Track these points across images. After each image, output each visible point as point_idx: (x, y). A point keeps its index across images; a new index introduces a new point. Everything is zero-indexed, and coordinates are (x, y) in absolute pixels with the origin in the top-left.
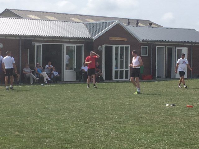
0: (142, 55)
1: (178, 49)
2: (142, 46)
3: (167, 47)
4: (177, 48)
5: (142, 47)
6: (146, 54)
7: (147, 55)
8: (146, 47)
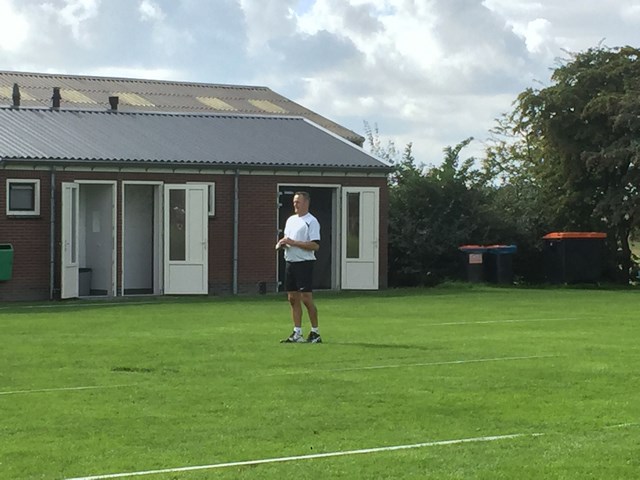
0: (9, 213)
1: (170, 190)
2: (9, 181)
3: (124, 182)
4: (169, 187)
5: (10, 184)
6: (33, 209)
7: (36, 212)
8: (33, 185)
